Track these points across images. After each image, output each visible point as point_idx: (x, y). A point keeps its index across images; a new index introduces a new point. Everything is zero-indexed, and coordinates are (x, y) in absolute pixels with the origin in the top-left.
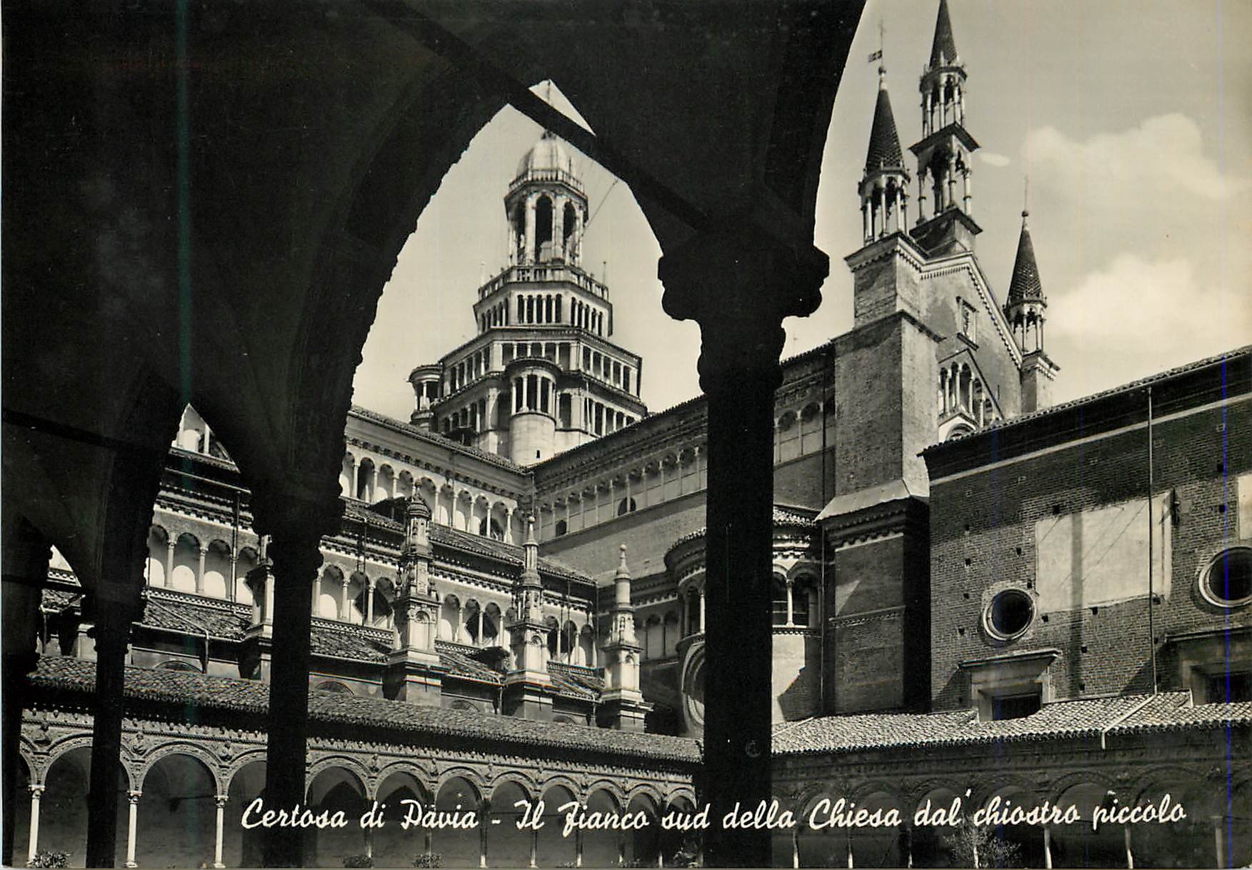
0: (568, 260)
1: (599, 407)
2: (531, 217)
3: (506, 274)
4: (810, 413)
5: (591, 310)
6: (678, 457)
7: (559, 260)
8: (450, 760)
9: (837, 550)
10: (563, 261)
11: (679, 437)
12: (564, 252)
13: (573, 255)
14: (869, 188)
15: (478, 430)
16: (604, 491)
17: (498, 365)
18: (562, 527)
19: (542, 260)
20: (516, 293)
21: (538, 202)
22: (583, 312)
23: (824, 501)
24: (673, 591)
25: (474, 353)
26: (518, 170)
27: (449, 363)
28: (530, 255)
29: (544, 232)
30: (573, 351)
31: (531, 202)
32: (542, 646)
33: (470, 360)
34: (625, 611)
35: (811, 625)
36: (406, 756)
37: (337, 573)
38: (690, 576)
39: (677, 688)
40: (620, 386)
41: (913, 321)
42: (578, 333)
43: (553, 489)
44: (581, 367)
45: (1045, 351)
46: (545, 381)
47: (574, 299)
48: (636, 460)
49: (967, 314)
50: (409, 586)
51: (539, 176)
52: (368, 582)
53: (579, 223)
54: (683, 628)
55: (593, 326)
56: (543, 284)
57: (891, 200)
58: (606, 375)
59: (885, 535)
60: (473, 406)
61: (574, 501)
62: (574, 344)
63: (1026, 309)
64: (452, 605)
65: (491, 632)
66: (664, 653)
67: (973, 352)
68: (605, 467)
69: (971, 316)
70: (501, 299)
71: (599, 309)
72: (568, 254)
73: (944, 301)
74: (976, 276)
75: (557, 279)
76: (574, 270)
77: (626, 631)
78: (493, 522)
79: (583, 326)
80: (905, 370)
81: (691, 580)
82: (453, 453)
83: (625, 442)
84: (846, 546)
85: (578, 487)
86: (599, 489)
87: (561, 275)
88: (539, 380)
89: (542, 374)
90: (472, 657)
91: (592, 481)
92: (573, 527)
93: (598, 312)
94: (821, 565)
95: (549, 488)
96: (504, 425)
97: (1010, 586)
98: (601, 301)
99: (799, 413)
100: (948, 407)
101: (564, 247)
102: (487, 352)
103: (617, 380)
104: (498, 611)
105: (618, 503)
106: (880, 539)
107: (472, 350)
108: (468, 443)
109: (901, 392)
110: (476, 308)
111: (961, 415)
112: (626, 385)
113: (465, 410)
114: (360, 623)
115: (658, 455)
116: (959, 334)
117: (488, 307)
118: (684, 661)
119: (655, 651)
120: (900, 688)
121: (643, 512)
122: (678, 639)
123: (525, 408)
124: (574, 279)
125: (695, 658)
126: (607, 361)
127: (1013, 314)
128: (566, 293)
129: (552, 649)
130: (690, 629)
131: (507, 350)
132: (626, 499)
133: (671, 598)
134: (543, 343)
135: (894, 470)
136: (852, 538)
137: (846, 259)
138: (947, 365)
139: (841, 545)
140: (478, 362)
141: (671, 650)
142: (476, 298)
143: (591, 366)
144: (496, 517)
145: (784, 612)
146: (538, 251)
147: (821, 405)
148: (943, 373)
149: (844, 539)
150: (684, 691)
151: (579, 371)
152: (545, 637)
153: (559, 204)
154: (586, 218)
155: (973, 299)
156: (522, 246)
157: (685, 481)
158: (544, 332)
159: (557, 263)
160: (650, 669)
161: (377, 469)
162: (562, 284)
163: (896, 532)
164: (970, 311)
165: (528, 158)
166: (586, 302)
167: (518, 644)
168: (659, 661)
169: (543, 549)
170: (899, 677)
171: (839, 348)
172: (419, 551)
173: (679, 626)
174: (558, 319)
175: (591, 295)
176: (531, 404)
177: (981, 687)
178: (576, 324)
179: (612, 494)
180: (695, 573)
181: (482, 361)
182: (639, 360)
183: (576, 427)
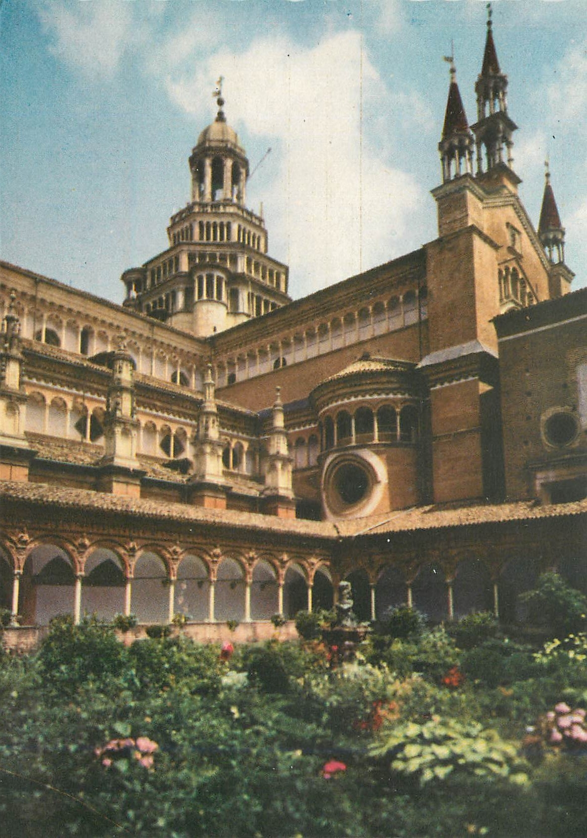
0: (235, 200)
1: (259, 299)
2: (208, 171)
3: (190, 208)
4: (409, 297)
5: (252, 233)
6: (317, 329)
7: (228, 200)
8: (145, 539)
9: (432, 389)
10: (231, 200)
11: (317, 315)
12: (232, 195)
13: (239, 197)
14: (446, 146)
15: (170, 312)
16: (263, 353)
17: (185, 267)
18: (232, 378)
19: (217, 198)
20: (199, 219)
21: (213, 162)
22: (246, 235)
23: (421, 355)
24: (315, 421)
25: (168, 260)
26: (199, 140)
27: (150, 267)
28: (208, 196)
29: (217, 182)
30: (240, 260)
31: (208, 162)
32: (218, 458)
33: (165, 264)
34: (280, 432)
35: (413, 442)
36: (110, 535)
37: (61, 403)
38: (326, 408)
39: (318, 488)
40: (274, 286)
41: (480, 234)
42: (243, 247)
43: (226, 352)
44: (245, 271)
45: (566, 263)
46: (219, 280)
47: (239, 226)
48: (287, 331)
49: (514, 235)
50: (115, 409)
51: (213, 144)
52: (87, 411)
53: (243, 177)
54: (322, 445)
55: (254, 243)
56: (217, 214)
57: (462, 155)
58: (264, 277)
59: (465, 378)
60: (167, 296)
61: (241, 360)
62: (240, 255)
63: (551, 236)
64: (151, 429)
65: (179, 449)
66: (309, 463)
67: (520, 261)
68: (263, 336)
69: (517, 236)
70: (187, 224)
71: (258, 233)
72: (235, 196)
73: (498, 224)
74: (520, 210)
75: (227, 212)
76: (239, 207)
77: (280, 446)
78: (182, 375)
79: (246, 242)
80: (476, 266)
81: (328, 410)
82: (153, 325)
83: (277, 320)
84: (438, 387)
85: (244, 351)
86: (260, 351)
87: (231, 210)
88: (215, 278)
89: (217, 274)
90: (165, 465)
91: (255, 347)
92: (241, 376)
93: (257, 236)
94: (420, 400)
95: (222, 351)
96: (189, 308)
97: (559, 409)
98: (259, 227)
99: (401, 297)
100: (503, 295)
101: (232, 192)
102: (177, 259)
103: (271, 281)
104: (185, 433)
105: (273, 362)
106: (462, 381)
107: (166, 257)
108: (164, 320)
109: (473, 280)
110: (169, 229)
111: (512, 301)
112: (278, 284)
113: (161, 299)
114: (79, 440)
115: (302, 329)
116: (509, 247)
117: (178, 230)
118: (322, 469)
119: (302, 462)
120: (481, 485)
121: (291, 366)
122: (318, 453)
123: (205, 297)
124: (240, 212)
125: (332, 465)
126: (264, 268)
127: (543, 238)
128: (234, 221)
129: (226, 462)
130: (327, 446)
131: (191, 258)
132: (279, 359)
133: (313, 426)
134: (218, 254)
135: (471, 334)
136: (442, 381)
137: (432, 191)
138: (503, 268)
139: (434, 386)
140: (171, 266)
141: (313, 461)
142: (169, 223)
143: (253, 271)
144: (184, 371)
145: (394, 433)
146: (213, 195)
147: (417, 291)
148: (500, 272)
149: (437, 382)
150: (324, 489)
151: (244, 273)
152: (220, 452)
153: (229, 163)
154: (247, 175)
155: (518, 225)
156: (202, 189)
157: (321, 344)
158: (219, 245)
159: (227, 203)
160: (299, 476)
161: (96, 334)
162: (232, 214)
163: (473, 376)
164: (516, 233)
165: (206, 132)
166: (248, 228)
167: (199, 454)
168: (304, 470)
169: (218, 393)
170: (480, 477)
171: (430, 251)
172: (124, 384)
173: (319, 446)
174: (228, 239)
175: (251, 223)
176: (210, 293)
177: (541, 481)
178: (241, 241)
179: (270, 355)
180: (330, 406)
181: (174, 265)
182: (287, 269)
183: (241, 310)
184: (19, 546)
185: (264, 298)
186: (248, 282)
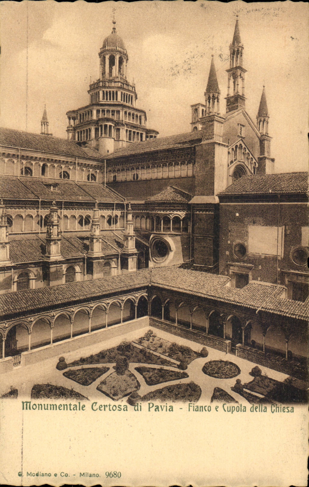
1: (130, 131)
2: (107, 62)
3: (98, 83)
4: (189, 162)
5: (128, 96)
7: (117, 77)
15: (88, 139)
16: (128, 170)
17: (95, 117)
18: (115, 178)
20: (102, 90)
21: (110, 57)
22: (125, 96)
26: (102, 45)
27: (79, 112)
28: (107, 74)
30: (121, 113)
31: (107, 57)
32: (100, 243)
33: (86, 113)
37: (30, 215)
38: (151, 212)
40: (138, 123)
41: (219, 144)
42: (122, 106)
43: (112, 166)
44: (123, 119)
46: (110, 126)
47: (122, 92)
49: (241, 128)
51: (110, 48)
52: (42, 217)
55: (129, 102)
56: (111, 87)
58: (133, 119)
59: (209, 212)
60: (87, 130)
61: (119, 170)
62: (121, 111)
63: (263, 119)
64: (73, 218)
66: (146, 228)
67: (243, 140)
70: (97, 91)
71: (131, 94)
73: (233, 127)
74: (245, 114)
75: (116, 86)
76: (122, 82)
77: (130, 230)
78: (92, 175)
79: (125, 101)
81: (152, 214)
84: (198, 212)
85: (120, 167)
86: (126, 169)
88: (108, 126)
89: (109, 124)
91: (124, 167)
92: (118, 178)
93: (131, 96)
94: (191, 214)
96: (97, 138)
97: (241, 242)
98: (132, 92)
99: (186, 162)
102: (92, 111)
103: (137, 121)
104: (90, 216)
105: (132, 176)
106: (207, 213)
107: (87, 109)
110: (89, 92)
111: (238, 161)
112: (140, 123)
115: (144, 165)
116: (238, 136)
117: (92, 93)
121: (139, 181)
123: (103, 135)
124: (122, 85)
125: (153, 239)
126: (133, 115)
127: (259, 120)
128: (119, 90)
130: (152, 228)
131: (98, 113)
132: (135, 175)
133: (148, 212)
134: (111, 110)
135: (212, 192)
136: (200, 210)
138: (234, 147)
139: (196, 212)
140: (89, 114)
142: (89, 89)
143: (127, 118)
144: (93, 173)
147: (193, 161)
148: (232, 149)
149: (197, 210)
153: (117, 57)
154: (127, 61)
155: (244, 122)
158: (111, 105)
159: (116, 80)
160: (142, 233)
161: (48, 167)
162: (118, 87)
163: (212, 212)
164: (242, 127)
166: (126, 93)
167: (92, 242)
168: (144, 231)
175: (128, 90)
176: (105, 134)
177: (233, 271)
178: (123, 101)
179: (131, 173)
180: (153, 212)
181: (90, 114)
182: (145, 113)
183: (121, 139)
184: (4, 329)
185: (133, 130)
186: (124, 125)
